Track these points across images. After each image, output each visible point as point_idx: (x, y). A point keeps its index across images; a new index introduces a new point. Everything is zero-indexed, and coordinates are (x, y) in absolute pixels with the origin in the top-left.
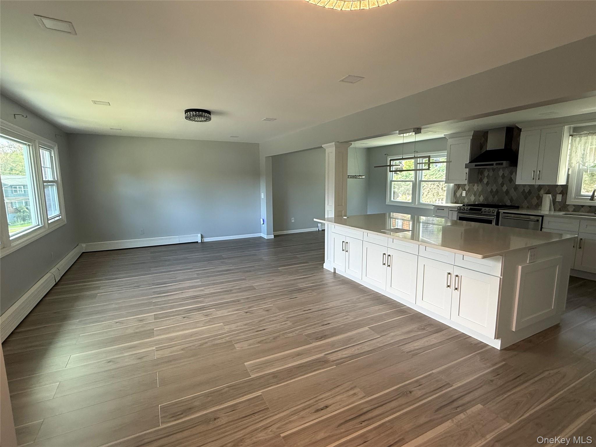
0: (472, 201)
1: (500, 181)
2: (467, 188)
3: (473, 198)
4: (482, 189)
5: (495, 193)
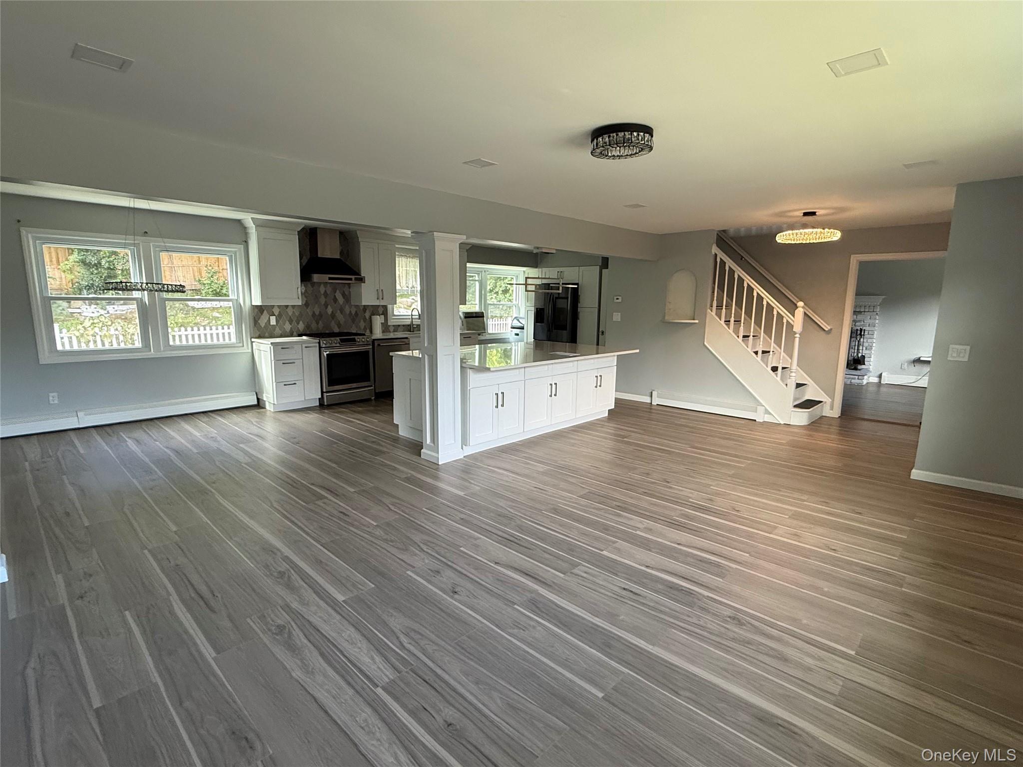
0: (288, 331)
1: (323, 300)
2: (276, 311)
3: (288, 327)
4: (300, 312)
5: (318, 318)
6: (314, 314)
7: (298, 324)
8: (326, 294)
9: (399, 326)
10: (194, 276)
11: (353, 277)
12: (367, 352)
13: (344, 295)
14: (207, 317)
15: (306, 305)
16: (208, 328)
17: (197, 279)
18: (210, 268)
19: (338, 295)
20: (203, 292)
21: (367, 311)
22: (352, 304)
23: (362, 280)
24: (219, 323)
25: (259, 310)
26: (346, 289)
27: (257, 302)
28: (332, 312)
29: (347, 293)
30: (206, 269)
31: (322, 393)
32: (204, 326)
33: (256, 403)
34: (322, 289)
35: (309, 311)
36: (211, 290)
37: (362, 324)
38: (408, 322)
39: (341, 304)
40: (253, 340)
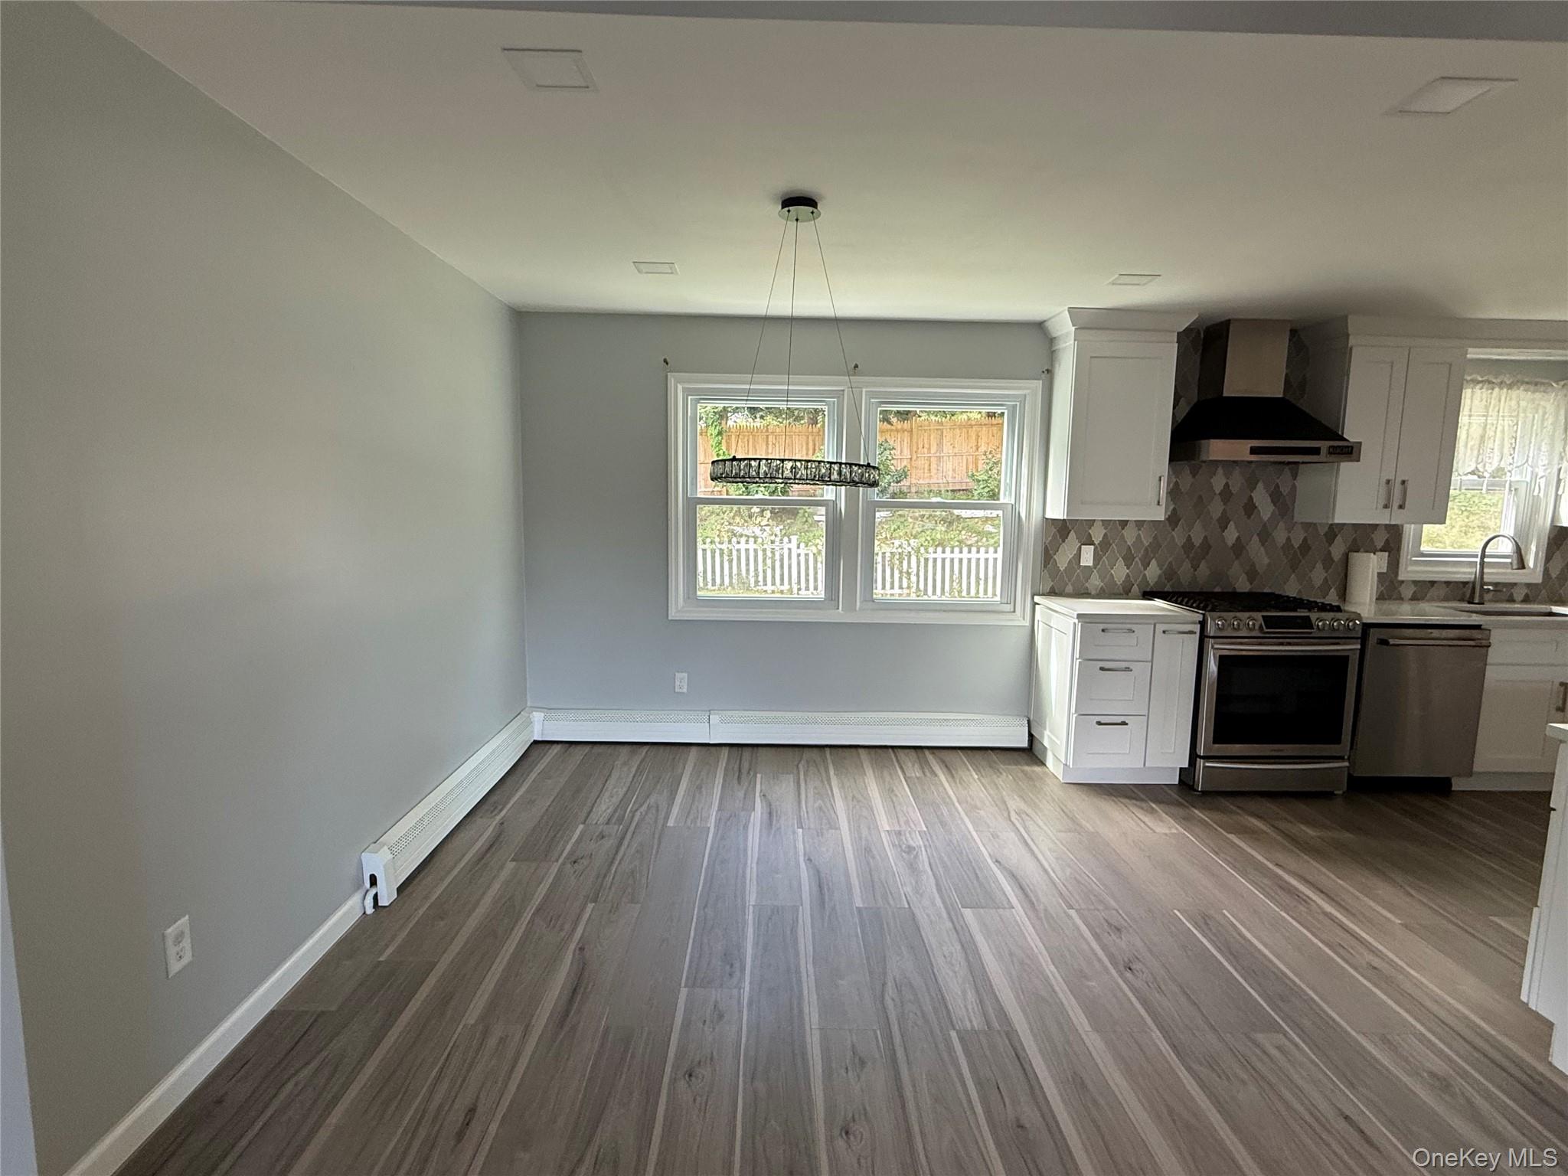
0: (1120, 584)
1: (1216, 508)
2: (1098, 535)
3: (1120, 572)
4: (1155, 538)
5: (1198, 553)
6: (1189, 545)
7: (1146, 565)
8: (1226, 494)
9: (1433, 583)
10: (967, 468)
11: (1323, 445)
12: (1342, 661)
13: (1276, 496)
14: (975, 532)
15: (1173, 519)
16: (974, 549)
17: (970, 473)
18: (990, 456)
19: (1261, 498)
20: (976, 493)
21: (1337, 541)
22: (1298, 518)
23: (1349, 452)
24: (992, 541)
25: (1060, 530)
26: (1284, 482)
27: (1057, 511)
28: (1238, 538)
29: (1285, 490)
30: (984, 457)
31: (1193, 756)
32: (970, 546)
33: (1025, 744)
34: (1218, 482)
35: (1178, 536)
36: (987, 490)
37: (1318, 575)
38: (1466, 574)
39: (1266, 518)
40: (1037, 599)
